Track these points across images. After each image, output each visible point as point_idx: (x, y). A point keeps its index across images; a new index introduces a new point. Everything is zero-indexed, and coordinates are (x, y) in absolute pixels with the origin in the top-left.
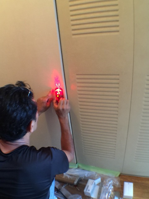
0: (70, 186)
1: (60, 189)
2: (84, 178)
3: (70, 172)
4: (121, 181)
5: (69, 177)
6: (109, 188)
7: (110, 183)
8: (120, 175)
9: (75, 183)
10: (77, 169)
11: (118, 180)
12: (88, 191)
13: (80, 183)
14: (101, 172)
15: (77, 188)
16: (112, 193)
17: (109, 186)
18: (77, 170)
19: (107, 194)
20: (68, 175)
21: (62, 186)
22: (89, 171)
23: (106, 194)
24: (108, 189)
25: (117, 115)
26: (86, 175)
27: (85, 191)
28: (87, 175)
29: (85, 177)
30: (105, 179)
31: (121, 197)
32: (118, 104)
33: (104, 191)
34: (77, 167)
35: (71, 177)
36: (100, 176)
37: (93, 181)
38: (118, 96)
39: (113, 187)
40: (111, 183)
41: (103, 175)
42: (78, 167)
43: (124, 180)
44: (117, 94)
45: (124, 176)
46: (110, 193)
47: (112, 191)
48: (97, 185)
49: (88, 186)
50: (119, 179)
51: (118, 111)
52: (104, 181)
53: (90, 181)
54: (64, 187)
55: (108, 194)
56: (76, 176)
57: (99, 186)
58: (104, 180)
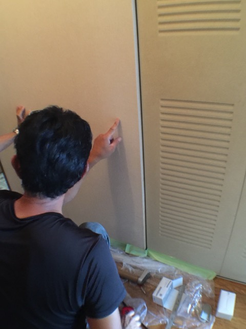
0: (130, 283)
3: (134, 261)
4: (216, 288)
5: (130, 269)
6: (194, 295)
7: (197, 288)
8: (215, 279)
9: (141, 280)
10: (145, 258)
12: (158, 296)
13: (148, 281)
14: (185, 269)
15: (142, 288)
16: (199, 305)
17: (196, 293)
18: (145, 260)
20: (131, 265)
22: (164, 264)
23: (188, 306)
24: (192, 298)
25: (224, 174)
26: (159, 270)
27: (154, 295)
28: (161, 271)
29: (157, 273)
31: (212, 315)
32: (226, 155)
33: (185, 301)
34: (146, 255)
35: (134, 270)
36: (183, 274)
37: (169, 280)
38: (228, 142)
39: (201, 296)
40: (200, 288)
41: (187, 273)
42: (148, 256)
43: (222, 287)
44: (226, 138)
45: (222, 279)
46: (194, 304)
47: (199, 302)
48: (176, 288)
49: (161, 288)
50: (213, 284)
51: (225, 168)
52: (188, 285)
53: (164, 281)
55: (192, 307)
56: (143, 269)
57: (179, 290)
58: (188, 282)
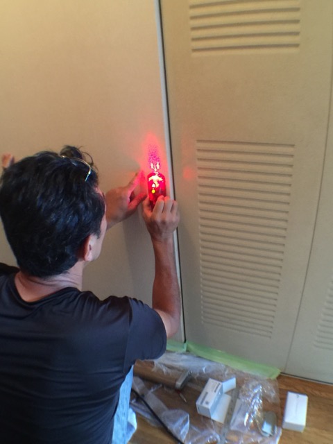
0: (165, 389)
1: (143, 395)
2: (198, 375)
3: (169, 359)
4: (280, 389)
5: (165, 370)
6: (252, 401)
7: (256, 391)
8: (279, 377)
9: (179, 384)
10: (184, 354)
11: (275, 387)
12: (204, 405)
13: (189, 385)
14: (238, 366)
15: (181, 395)
16: (259, 414)
17: (253, 398)
18: (185, 357)
19: (247, 415)
20: (165, 365)
21: (150, 389)
22: (210, 361)
23: (244, 415)
24: (250, 404)
25: (284, 237)
26: (204, 369)
27: (198, 403)
28: (206, 370)
29: (201, 373)
30: (245, 382)
31: (278, 426)
32: (287, 212)
33: (240, 409)
34: (185, 350)
35: (169, 371)
36: (235, 374)
37: (218, 382)
38: (289, 194)
39: (261, 401)
40: (259, 392)
41: (241, 372)
42: (188, 351)
43: (289, 388)
44: (286, 189)
45: (288, 378)
46: (253, 413)
47: (259, 409)
48: (227, 393)
49: (207, 393)
50: (277, 384)
51: (285, 229)
52: (243, 387)
53: (211, 383)
54: (152, 390)
55: (250, 417)
56: (181, 369)
57: (231, 395)
58: (243, 383)
